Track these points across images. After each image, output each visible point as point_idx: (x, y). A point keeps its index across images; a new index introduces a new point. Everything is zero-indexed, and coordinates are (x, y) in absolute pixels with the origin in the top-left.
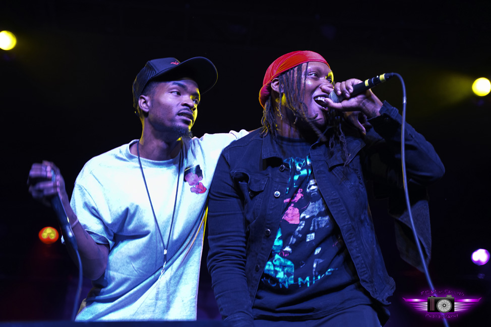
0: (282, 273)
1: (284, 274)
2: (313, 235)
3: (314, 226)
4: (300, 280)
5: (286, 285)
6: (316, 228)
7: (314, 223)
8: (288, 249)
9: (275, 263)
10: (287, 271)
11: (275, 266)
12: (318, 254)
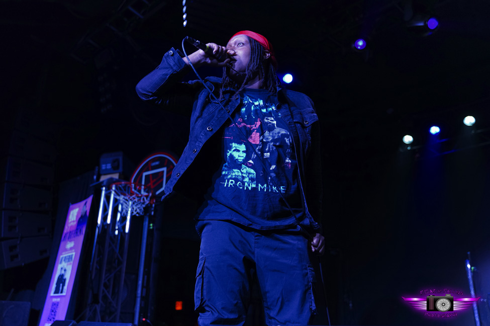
0: (248, 178)
1: (249, 179)
2: (269, 154)
3: (269, 148)
4: (260, 185)
5: (250, 188)
6: (271, 150)
7: (269, 146)
8: (251, 161)
9: (242, 171)
10: (251, 177)
11: (242, 173)
12: (273, 170)
